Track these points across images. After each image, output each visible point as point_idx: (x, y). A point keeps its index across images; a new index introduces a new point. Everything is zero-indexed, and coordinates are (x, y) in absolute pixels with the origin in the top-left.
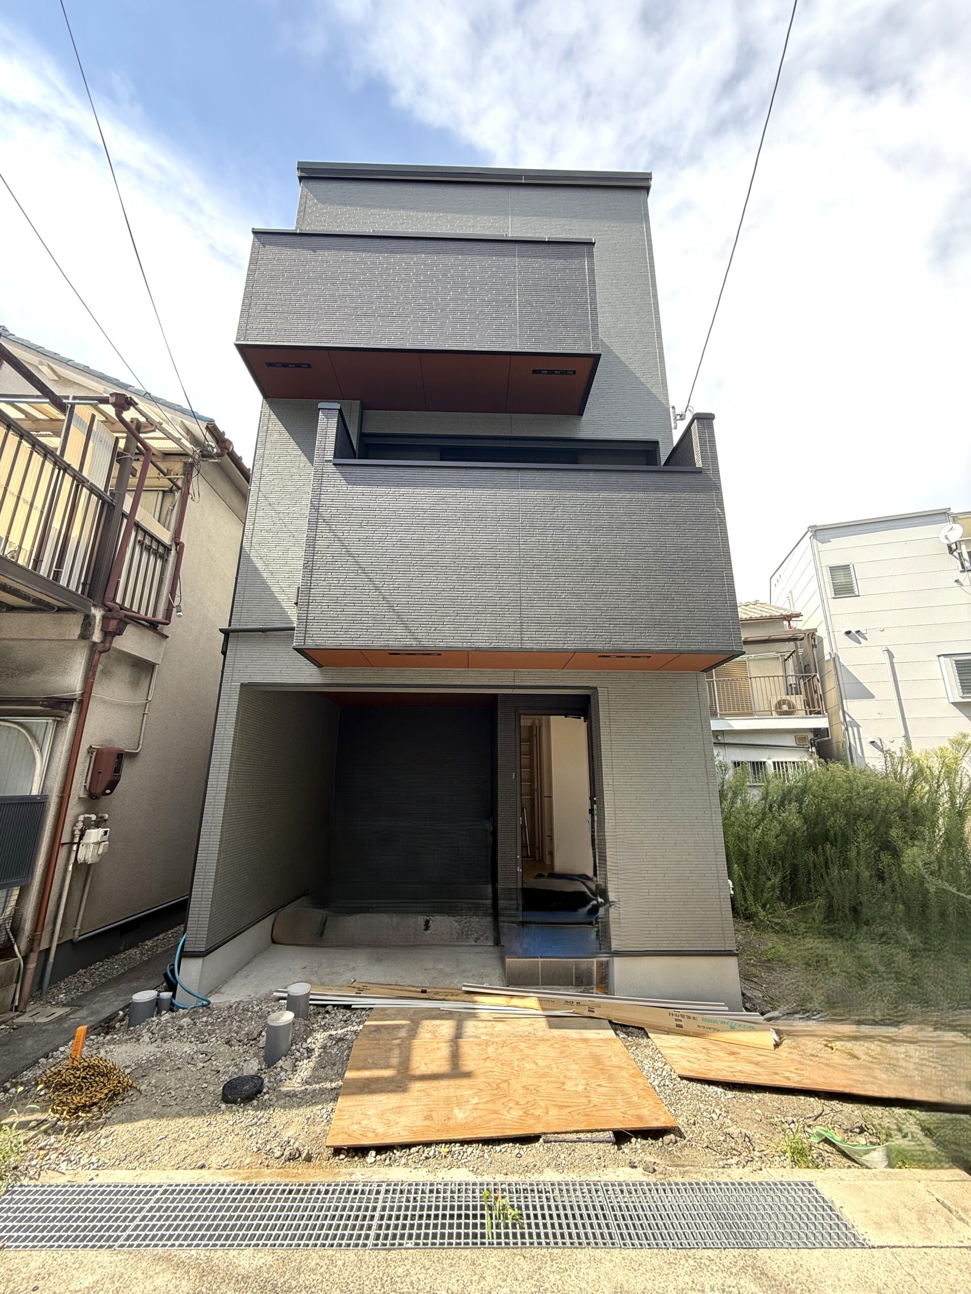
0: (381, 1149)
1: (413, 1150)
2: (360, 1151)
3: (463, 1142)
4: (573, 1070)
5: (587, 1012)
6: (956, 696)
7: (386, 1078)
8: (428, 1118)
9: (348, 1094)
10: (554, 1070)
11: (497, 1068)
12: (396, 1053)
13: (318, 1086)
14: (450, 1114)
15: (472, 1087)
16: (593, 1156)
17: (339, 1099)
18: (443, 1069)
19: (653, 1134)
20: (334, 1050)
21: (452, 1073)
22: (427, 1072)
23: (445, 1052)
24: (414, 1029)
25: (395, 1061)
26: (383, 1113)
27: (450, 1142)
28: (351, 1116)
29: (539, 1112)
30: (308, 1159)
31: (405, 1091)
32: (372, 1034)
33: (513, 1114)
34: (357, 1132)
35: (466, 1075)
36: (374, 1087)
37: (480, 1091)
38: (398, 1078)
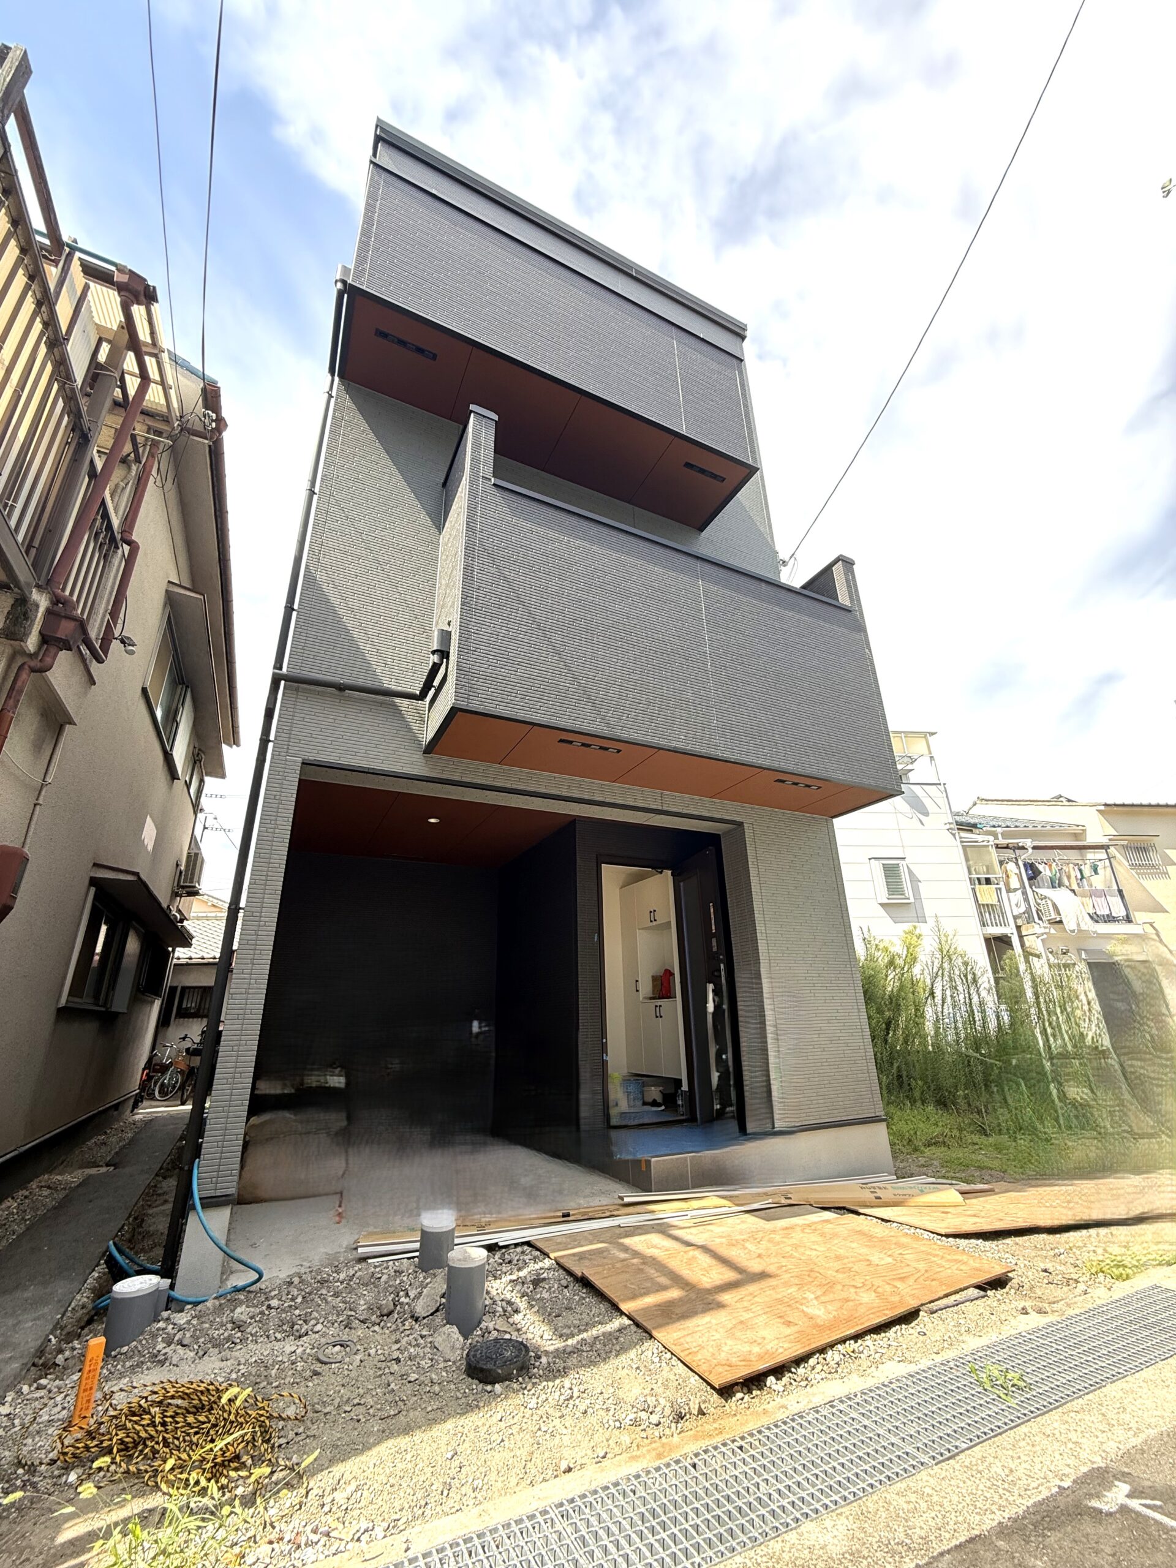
0: (778, 1371)
1: (812, 1361)
4: (858, 1248)
5: (784, 1201)
6: (883, 896)
7: (681, 1299)
8: (789, 1324)
9: (659, 1326)
10: (842, 1252)
11: (784, 1262)
12: (652, 1272)
13: (594, 1332)
14: (806, 1314)
15: (787, 1285)
16: (987, 1314)
17: (655, 1333)
18: (730, 1275)
19: (999, 1283)
20: (546, 1295)
21: (746, 1278)
22: (718, 1283)
23: (705, 1260)
24: (626, 1249)
25: (663, 1280)
26: (730, 1333)
27: (843, 1341)
28: (701, 1347)
29: (888, 1288)
30: (701, 1412)
31: (721, 1306)
32: (587, 1263)
33: (867, 1297)
34: (734, 1360)
35: (763, 1276)
36: (678, 1311)
37: (801, 1286)
38: (693, 1296)
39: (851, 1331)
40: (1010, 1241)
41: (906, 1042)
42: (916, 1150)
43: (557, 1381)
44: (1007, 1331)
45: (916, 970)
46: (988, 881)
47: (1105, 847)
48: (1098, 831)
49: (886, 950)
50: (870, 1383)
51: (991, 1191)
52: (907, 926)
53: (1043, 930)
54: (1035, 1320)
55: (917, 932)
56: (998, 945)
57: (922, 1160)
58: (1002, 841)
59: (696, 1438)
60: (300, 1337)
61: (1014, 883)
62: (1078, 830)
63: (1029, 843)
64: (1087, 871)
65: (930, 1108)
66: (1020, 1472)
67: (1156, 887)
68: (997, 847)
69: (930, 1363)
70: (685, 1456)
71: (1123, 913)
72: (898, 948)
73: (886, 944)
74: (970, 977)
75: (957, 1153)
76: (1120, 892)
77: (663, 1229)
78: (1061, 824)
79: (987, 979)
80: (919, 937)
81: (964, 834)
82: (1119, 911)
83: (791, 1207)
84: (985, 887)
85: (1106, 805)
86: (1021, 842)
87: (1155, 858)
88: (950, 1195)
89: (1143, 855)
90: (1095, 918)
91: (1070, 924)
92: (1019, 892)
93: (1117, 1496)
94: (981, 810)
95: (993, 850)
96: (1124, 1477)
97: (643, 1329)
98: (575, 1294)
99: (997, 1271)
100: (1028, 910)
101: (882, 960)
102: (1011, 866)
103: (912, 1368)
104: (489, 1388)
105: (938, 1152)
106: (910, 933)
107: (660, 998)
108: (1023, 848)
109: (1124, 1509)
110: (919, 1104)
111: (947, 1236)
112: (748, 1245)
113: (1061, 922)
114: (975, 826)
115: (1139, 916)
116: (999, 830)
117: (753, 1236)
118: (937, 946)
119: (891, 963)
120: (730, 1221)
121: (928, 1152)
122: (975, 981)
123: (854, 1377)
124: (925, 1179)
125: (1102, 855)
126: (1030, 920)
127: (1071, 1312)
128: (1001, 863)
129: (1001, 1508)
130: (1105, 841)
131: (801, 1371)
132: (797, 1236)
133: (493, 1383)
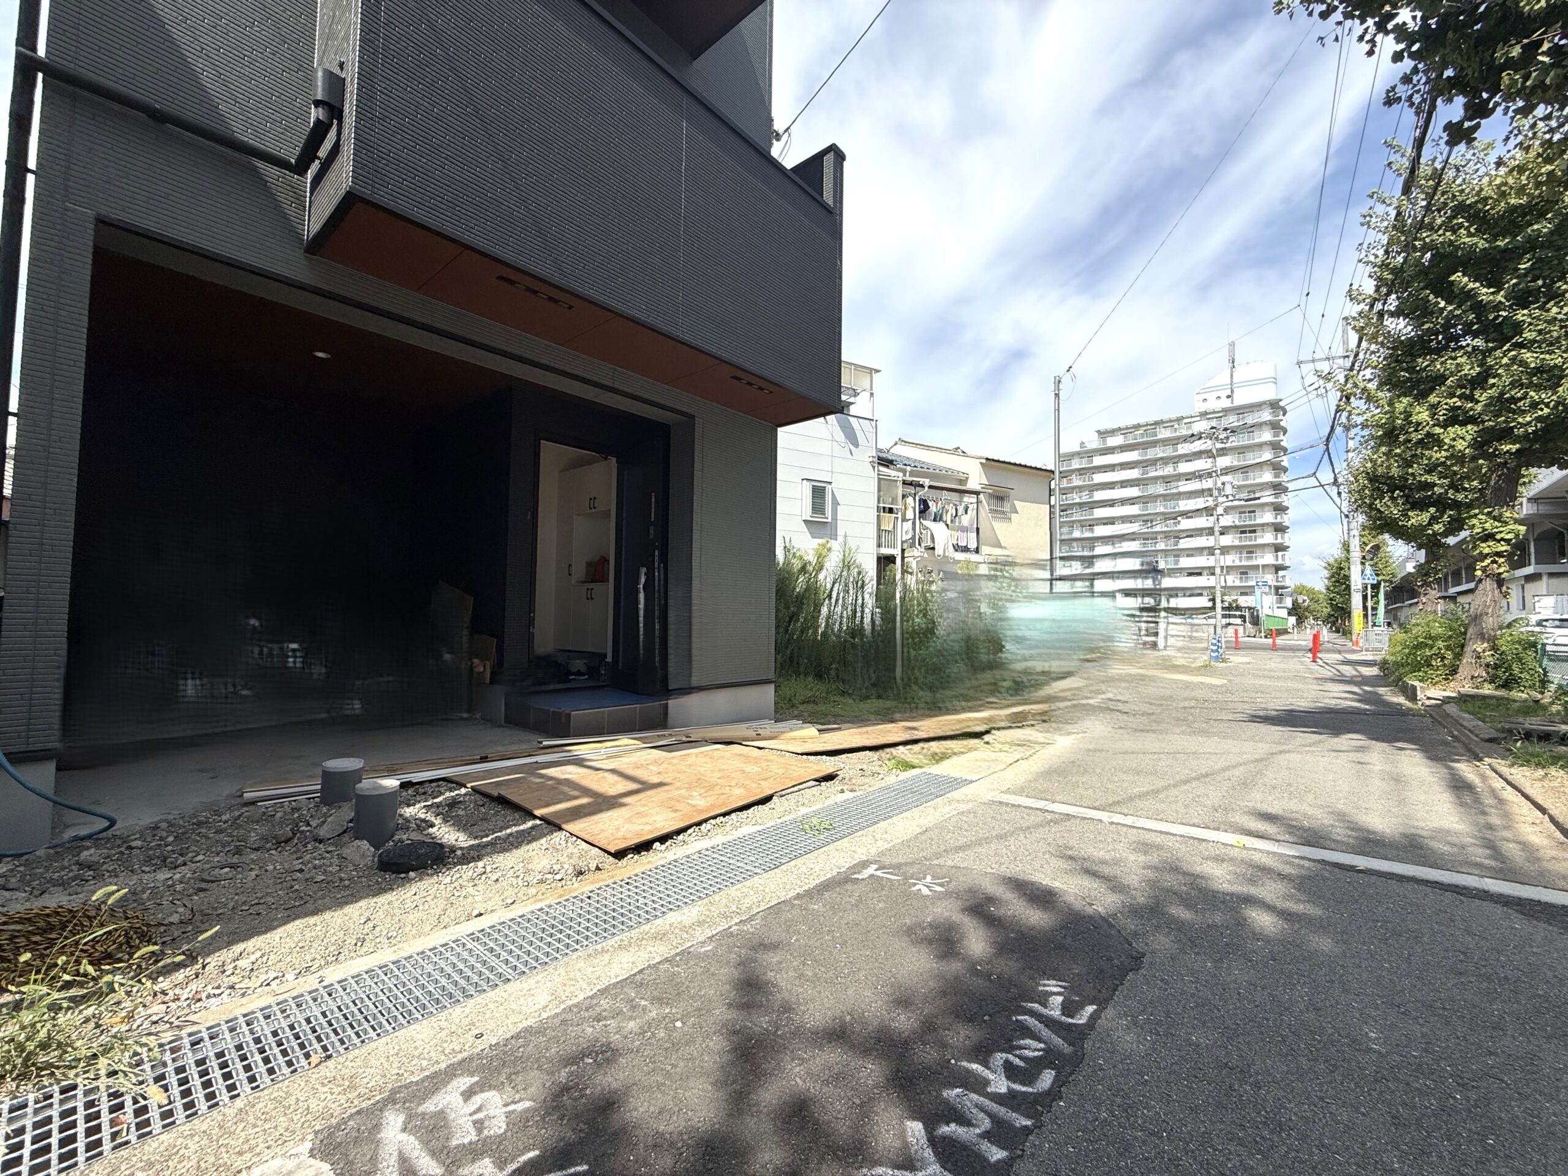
0: (663, 839)
1: (689, 831)
2: (644, 846)
3: (724, 815)
4: (738, 764)
5: (685, 739)
6: (807, 514)
7: (588, 804)
8: (676, 811)
9: (568, 821)
10: (724, 767)
11: (678, 775)
12: (566, 789)
13: (509, 831)
14: (690, 805)
15: (678, 789)
16: (817, 794)
17: (564, 826)
18: (634, 786)
19: (830, 778)
20: (461, 812)
21: (646, 786)
22: (622, 791)
23: (614, 778)
24: (542, 776)
25: (575, 793)
26: (629, 820)
27: (715, 817)
28: (602, 831)
29: (754, 785)
30: (598, 869)
31: (624, 805)
32: (503, 787)
33: (738, 791)
34: (628, 836)
35: (661, 785)
36: (586, 811)
37: (689, 789)
38: (600, 800)
39: (723, 811)
40: (843, 756)
41: (802, 632)
42: (793, 706)
43: (472, 865)
44: (828, 802)
45: (821, 576)
46: (891, 511)
47: (977, 493)
48: (976, 480)
49: (801, 558)
50: (730, 838)
51: (839, 729)
52: (821, 541)
53: (919, 554)
54: (848, 795)
55: (829, 546)
56: (885, 562)
57: (796, 713)
58: (908, 478)
59: (592, 883)
60: (176, 868)
61: (910, 514)
62: (963, 478)
63: (927, 482)
64: (961, 509)
65: (810, 679)
66: (817, 869)
67: (1000, 527)
68: (904, 483)
69: (773, 823)
70: (583, 893)
71: (975, 546)
72: (811, 558)
73: (802, 553)
74: (860, 583)
75: (822, 708)
76: (978, 529)
77: (579, 762)
78: (953, 471)
79: (871, 586)
80: (829, 550)
81: (882, 468)
82: (973, 545)
83: (691, 743)
84: (888, 515)
85: (987, 459)
86: (921, 481)
87: (1007, 507)
88: (811, 731)
89: (1000, 503)
90: (957, 548)
91: (939, 551)
92: (910, 522)
93: (871, 870)
94: (900, 451)
95: (900, 484)
96: (875, 862)
97: (553, 825)
98: (491, 810)
99: (831, 770)
100: (913, 537)
101: (797, 564)
102: (910, 500)
103: (760, 828)
104: (403, 875)
105: (810, 707)
106: (824, 546)
107: (592, 582)
108: (922, 486)
109: (872, 876)
110: (802, 676)
111: (802, 754)
112: (651, 767)
113: (933, 548)
114: (891, 462)
115: (985, 549)
116: (908, 468)
117: (655, 762)
118: (841, 557)
119: (803, 569)
120: (639, 754)
121: (801, 708)
122: (863, 587)
123: (719, 836)
124: (795, 722)
125: (973, 499)
126: (912, 545)
127: (871, 789)
128: (904, 496)
129: (800, 887)
130: (978, 488)
131: (681, 837)
132: (690, 760)
133: (407, 872)
